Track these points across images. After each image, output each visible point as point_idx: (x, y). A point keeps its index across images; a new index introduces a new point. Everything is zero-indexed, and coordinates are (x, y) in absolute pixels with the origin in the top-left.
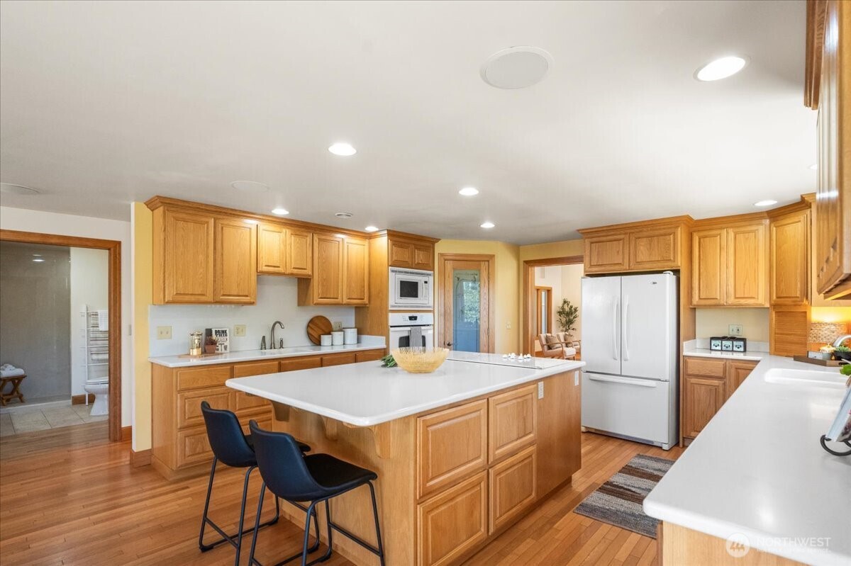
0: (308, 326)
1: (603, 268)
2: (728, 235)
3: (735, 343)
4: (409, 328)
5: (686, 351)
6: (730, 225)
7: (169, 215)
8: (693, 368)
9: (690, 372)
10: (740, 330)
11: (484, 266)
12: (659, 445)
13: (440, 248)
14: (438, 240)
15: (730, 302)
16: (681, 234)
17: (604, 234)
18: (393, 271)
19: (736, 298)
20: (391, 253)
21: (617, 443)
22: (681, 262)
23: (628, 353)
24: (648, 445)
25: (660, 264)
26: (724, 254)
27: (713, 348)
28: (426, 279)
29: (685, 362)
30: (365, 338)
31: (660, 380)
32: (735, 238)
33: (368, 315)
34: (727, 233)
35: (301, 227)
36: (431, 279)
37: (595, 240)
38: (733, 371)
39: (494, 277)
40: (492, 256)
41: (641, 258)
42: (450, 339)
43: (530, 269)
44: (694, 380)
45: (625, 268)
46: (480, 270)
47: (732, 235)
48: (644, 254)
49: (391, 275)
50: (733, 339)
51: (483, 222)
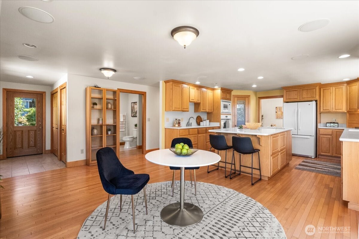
0: (197, 119)
1: (290, 100)
2: (333, 89)
3: (335, 124)
4: (226, 120)
5: (319, 127)
6: (334, 86)
7: (173, 85)
8: (322, 132)
9: (320, 133)
10: (336, 120)
11: (247, 99)
12: (311, 157)
13: (233, 93)
14: (232, 90)
15: (333, 111)
16: (317, 88)
17: (291, 88)
18: (222, 101)
19: (335, 109)
20: (221, 95)
21: (296, 157)
22: (317, 98)
23: (300, 127)
24: (307, 157)
25: (310, 99)
26: (331, 95)
27: (327, 126)
28: (229, 103)
29: (319, 130)
30: (211, 123)
31: (311, 136)
32: (335, 90)
33: (213, 116)
34: (333, 88)
35: (199, 87)
36: (230, 104)
37: (288, 90)
38: (335, 133)
39: (250, 103)
40: (249, 96)
41: (304, 96)
42: (236, 124)
43: (260, 100)
44: (322, 136)
45: (298, 100)
46: (245, 101)
47: (334, 89)
48: (305, 95)
49: (222, 102)
50: (334, 123)
51: (253, 85)
